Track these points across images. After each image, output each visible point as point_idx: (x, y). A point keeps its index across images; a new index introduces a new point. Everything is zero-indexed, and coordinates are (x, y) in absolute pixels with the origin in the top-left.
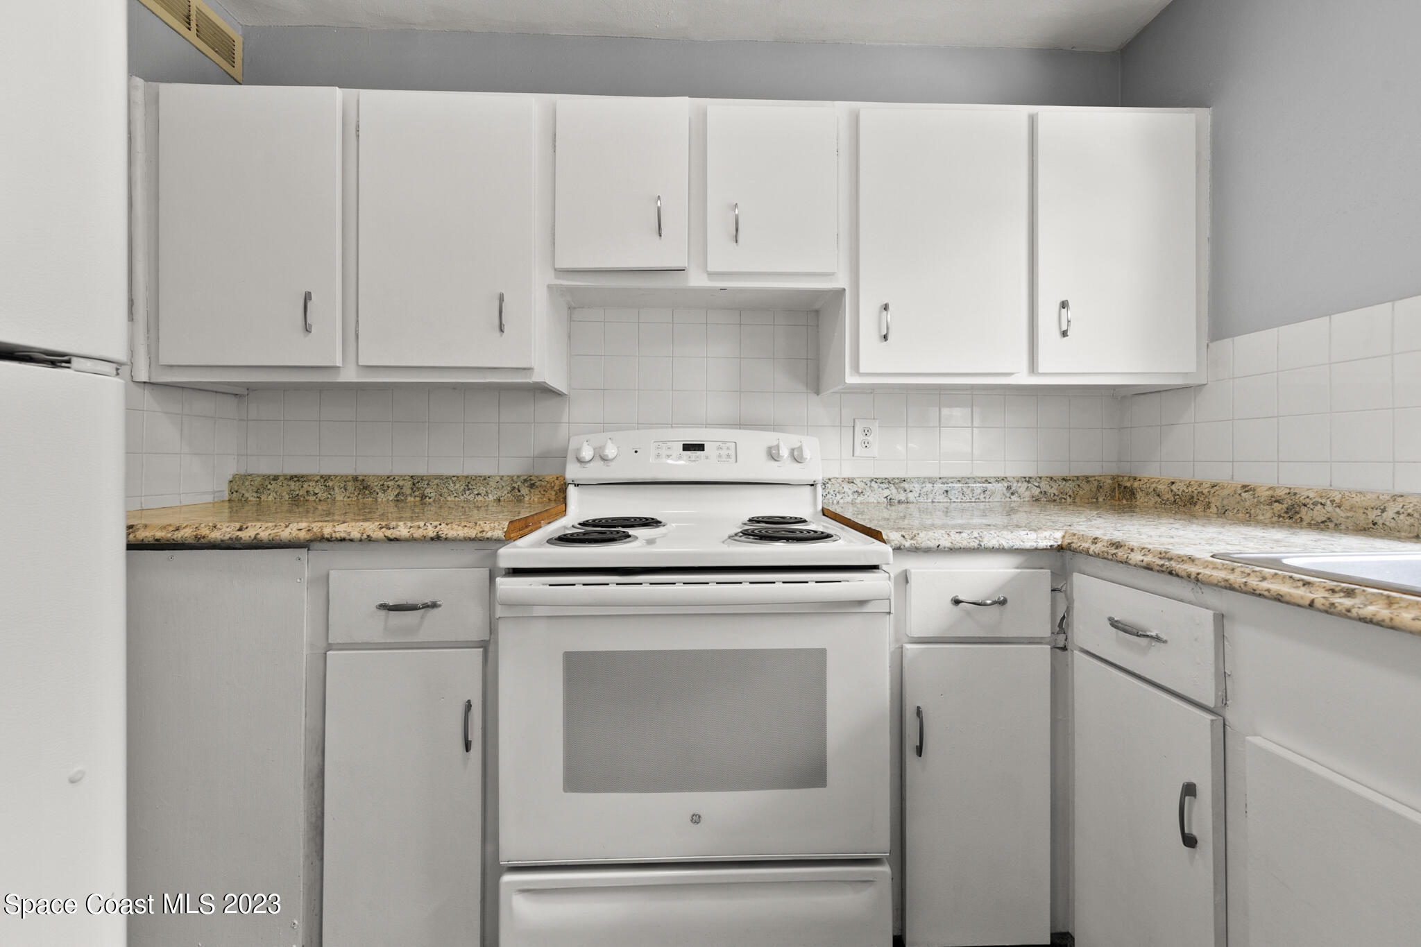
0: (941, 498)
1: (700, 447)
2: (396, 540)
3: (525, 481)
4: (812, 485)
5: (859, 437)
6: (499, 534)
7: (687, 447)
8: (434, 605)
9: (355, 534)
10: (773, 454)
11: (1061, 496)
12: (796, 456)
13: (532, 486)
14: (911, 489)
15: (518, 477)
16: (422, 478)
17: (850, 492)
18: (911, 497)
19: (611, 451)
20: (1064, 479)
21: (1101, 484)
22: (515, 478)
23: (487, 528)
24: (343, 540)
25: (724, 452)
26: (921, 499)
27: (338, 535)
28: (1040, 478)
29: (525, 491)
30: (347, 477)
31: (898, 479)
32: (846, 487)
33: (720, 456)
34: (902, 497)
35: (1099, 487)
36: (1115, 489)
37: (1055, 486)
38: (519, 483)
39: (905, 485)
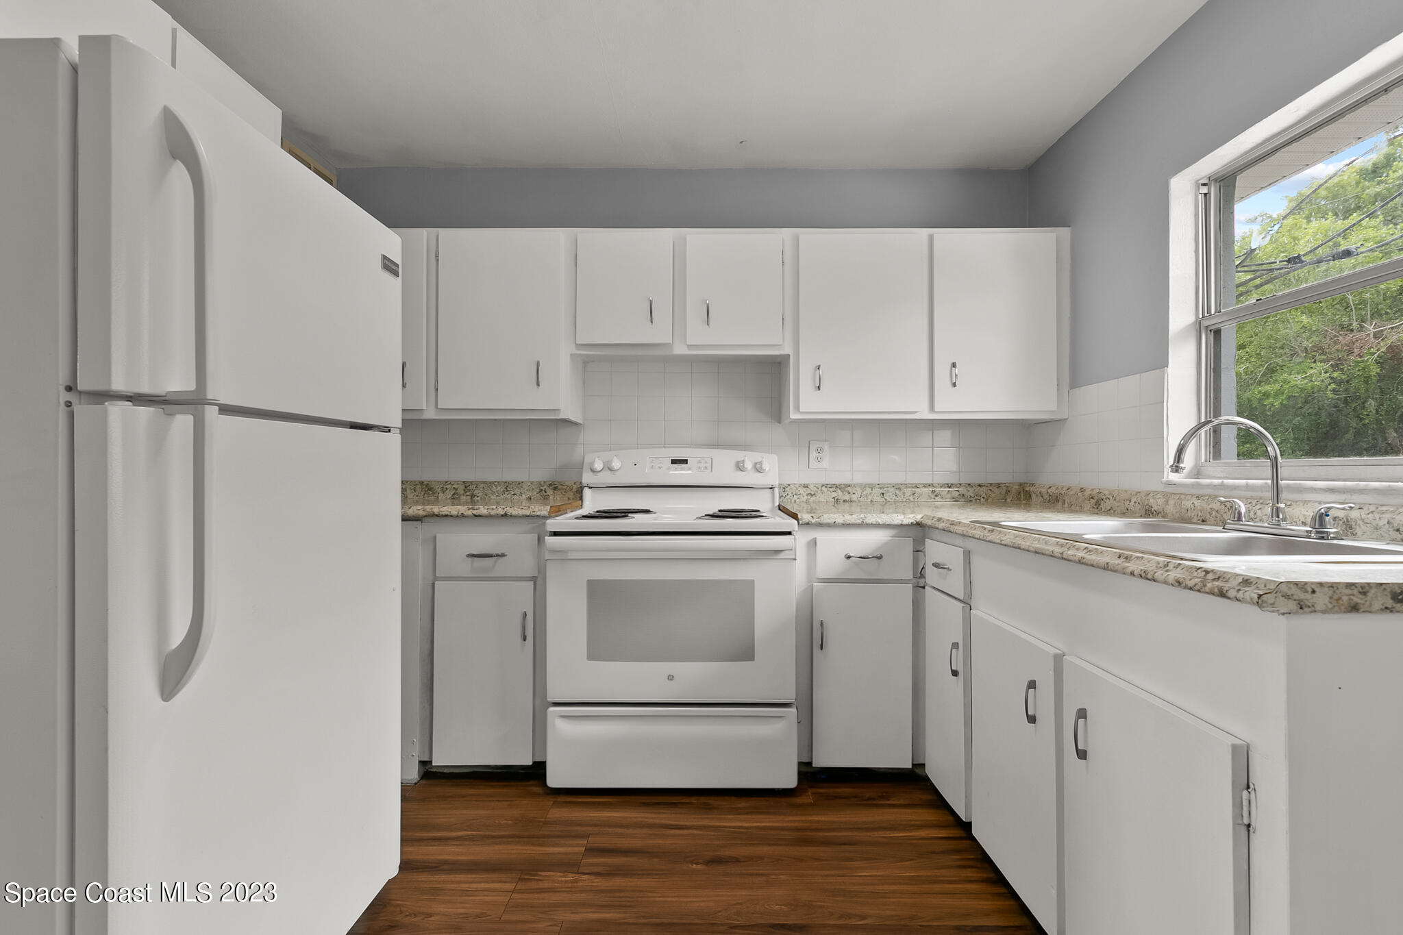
0: (879, 499)
1: (685, 462)
2: (480, 516)
3: (550, 485)
4: (771, 488)
5: (814, 454)
6: (545, 513)
7: (674, 462)
8: (503, 555)
9: (454, 513)
10: (740, 467)
11: (976, 497)
12: (758, 468)
13: (555, 489)
14: (854, 491)
15: (545, 482)
16: (472, 483)
17: (805, 494)
18: (854, 497)
19: (616, 464)
20: (979, 486)
21: (1010, 489)
22: (542, 483)
23: (536, 509)
24: (446, 516)
25: (703, 465)
26: (862, 499)
27: (443, 513)
28: (960, 484)
29: (550, 492)
30: (415, 482)
31: (844, 484)
32: (802, 491)
33: (699, 468)
34: (847, 498)
35: (1008, 492)
36: (1020, 492)
37: (971, 490)
38: (545, 487)
39: (849, 489)
